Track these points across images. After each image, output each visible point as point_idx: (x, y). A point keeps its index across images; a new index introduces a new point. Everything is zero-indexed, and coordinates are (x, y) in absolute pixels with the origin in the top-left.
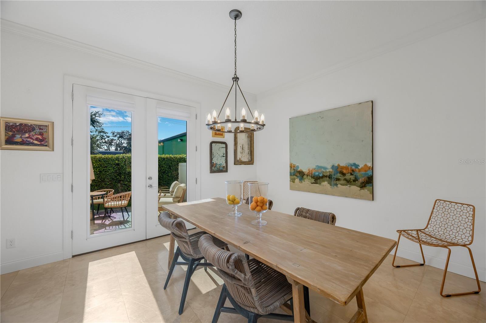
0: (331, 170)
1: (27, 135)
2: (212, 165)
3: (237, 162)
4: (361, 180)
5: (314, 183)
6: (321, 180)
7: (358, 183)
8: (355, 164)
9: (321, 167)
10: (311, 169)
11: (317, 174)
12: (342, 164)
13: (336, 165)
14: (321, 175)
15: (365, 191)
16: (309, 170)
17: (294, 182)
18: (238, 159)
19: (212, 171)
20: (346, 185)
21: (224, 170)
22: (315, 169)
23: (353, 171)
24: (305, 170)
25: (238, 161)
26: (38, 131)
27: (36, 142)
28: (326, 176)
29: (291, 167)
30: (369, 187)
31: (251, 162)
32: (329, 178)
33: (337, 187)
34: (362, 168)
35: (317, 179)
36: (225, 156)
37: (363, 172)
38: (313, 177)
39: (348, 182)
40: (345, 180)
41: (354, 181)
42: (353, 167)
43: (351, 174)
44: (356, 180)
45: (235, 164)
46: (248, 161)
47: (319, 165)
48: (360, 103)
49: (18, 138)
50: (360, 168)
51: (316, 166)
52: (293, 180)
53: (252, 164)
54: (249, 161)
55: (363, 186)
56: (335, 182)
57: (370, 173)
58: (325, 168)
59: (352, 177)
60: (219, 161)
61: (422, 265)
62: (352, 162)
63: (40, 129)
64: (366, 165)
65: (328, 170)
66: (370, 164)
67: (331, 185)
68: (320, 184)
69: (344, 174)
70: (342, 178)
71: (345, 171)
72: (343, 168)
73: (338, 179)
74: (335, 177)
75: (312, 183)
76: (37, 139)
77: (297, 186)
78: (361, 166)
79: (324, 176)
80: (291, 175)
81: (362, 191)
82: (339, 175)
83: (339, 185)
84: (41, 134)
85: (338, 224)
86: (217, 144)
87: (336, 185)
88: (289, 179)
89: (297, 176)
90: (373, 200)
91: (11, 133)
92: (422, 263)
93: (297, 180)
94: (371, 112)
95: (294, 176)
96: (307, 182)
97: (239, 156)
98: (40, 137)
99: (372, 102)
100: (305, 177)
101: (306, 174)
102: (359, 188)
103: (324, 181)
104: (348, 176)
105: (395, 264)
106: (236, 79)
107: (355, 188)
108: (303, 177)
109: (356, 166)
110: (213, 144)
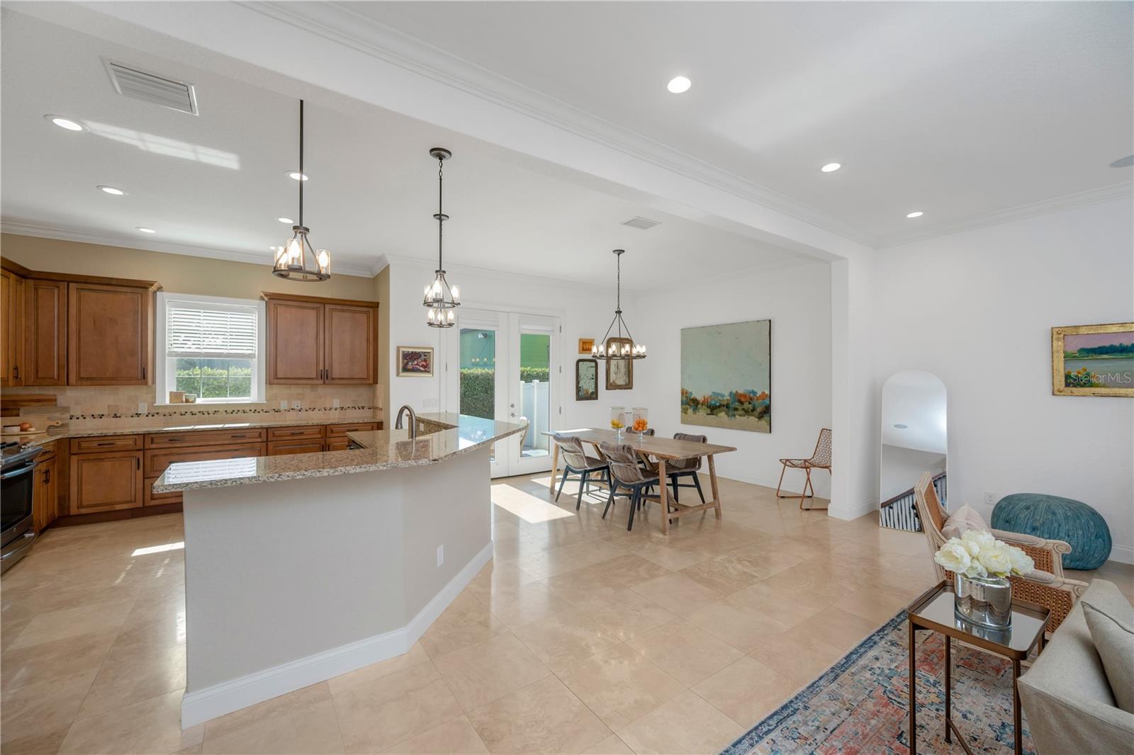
0: (729, 398)
1: (416, 362)
2: (578, 389)
3: (610, 386)
4: (759, 410)
5: (710, 414)
6: (718, 410)
7: (756, 413)
8: (753, 392)
9: (719, 394)
10: (706, 397)
11: (713, 402)
12: (741, 391)
13: (734, 392)
14: (718, 404)
15: (763, 422)
16: (704, 397)
17: (686, 413)
18: (612, 381)
19: (579, 398)
20: (745, 416)
21: (593, 396)
22: (711, 396)
23: (751, 399)
24: (700, 398)
25: (611, 384)
26: (423, 357)
27: (422, 369)
28: (724, 406)
29: (682, 393)
30: (766, 417)
31: (628, 385)
32: (727, 407)
33: (735, 418)
34: (760, 396)
35: (713, 409)
36: (594, 377)
37: (761, 401)
38: (709, 407)
39: (747, 412)
40: (743, 409)
41: (753, 411)
42: (752, 395)
43: (750, 403)
44: (753, 410)
45: (607, 389)
46: (624, 383)
47: (716, 391)
48: (758, 321)
49: (410, 366)
50: (758, 395)
51: (714, 393)
52: (684, 411)
53: (631, 388)
54: (626, 385)
55: (760, 417)
56: (733, 412)
57: (768, 402)
58: (723, 396)
59: (750, 407)
60: (588, 386)
61: (811, 497)
62: (750, 388)
63: (425, 356)
64: (763, 393)
65: (725, 398)
66: (767, 392)
67: (728, 416)
68: (717, 415)
69: (742, 403)
70: (740, 408)
71: (743, 400)
72: (741, 395)
73: (736, 409)
74: (733, 406)
75: (707, 414)
76: (423, 366)
77: (689, 419)
78: (759, 394)
79: (720, 406)
80: (682, 404)
81: (760, 422)
82: (737, 404)
83: (737, 416)
84: (425, 361)
85: (709, 442)
86: (585, 363)
87: (734, 415)
88: (680, 409)
89: (689, 405)
90: (770, 432)
91: (406, 361)
92: (811, 495)
93: (690, 411)
94: (768, 333)
95: (687, 406)
96: (702, 412)
97: (613, 377)
98: (424, 363)
99: (770, 321)
100: (700, 406)
101: (701, 402)
102: (757, 419)
103: (721, 412)
104: (746, 406)
105: (780, 494)
106: (619, 312)
107: (753, 419)
108: (697, 406)
109: (754, 393)
110: (580, 363)
